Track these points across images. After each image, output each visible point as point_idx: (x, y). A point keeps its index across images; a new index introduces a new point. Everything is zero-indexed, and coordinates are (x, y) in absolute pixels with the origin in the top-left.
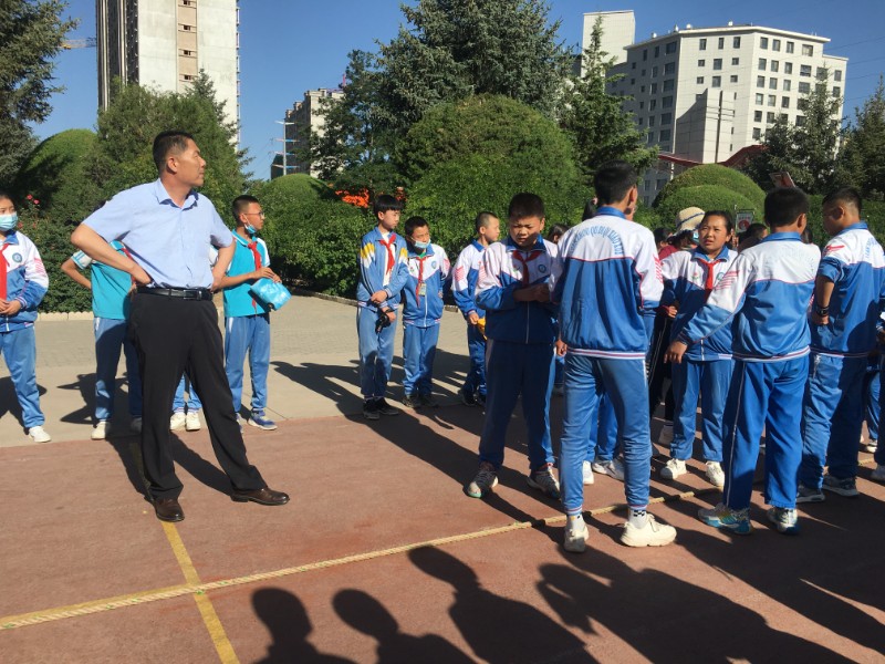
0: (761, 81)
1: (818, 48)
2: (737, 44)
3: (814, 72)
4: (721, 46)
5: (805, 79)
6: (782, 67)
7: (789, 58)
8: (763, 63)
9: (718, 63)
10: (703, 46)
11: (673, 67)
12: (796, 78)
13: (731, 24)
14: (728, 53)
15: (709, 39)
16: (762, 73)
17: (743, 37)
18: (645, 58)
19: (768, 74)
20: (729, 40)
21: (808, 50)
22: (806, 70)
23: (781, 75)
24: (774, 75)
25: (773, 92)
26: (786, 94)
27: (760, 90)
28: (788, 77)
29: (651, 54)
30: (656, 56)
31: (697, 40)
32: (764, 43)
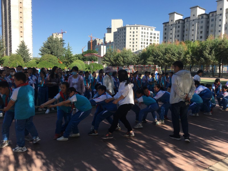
0: (142, 36)
1: (154, 29)
2: (137, 29)
3: (153, 34)
4: (134, 29)
5: (151, 36)
6: (146, 33)
7: (148, 31)
8: (142, 33)
9: (134, 32)
10: (131, 29)
11: (125, 33)
12: (149, 35)
13: (136, 25)
14: (135, 30)
15: (132, 27)
16: (142, 34)
17: (138, 27)
18: (120, 31)
19: (143, 35)
20: (135, 28)
21: (152, 30)
22: (151, 34)
23: (146, 35)
24: (145, 35)
25: (145, 38)
26: (147, 38)
27: (142, 38)
28: (148, 35)
29: (121, 30)
30: (122, 30)
31: (129, 28)
32: (142, 28)
